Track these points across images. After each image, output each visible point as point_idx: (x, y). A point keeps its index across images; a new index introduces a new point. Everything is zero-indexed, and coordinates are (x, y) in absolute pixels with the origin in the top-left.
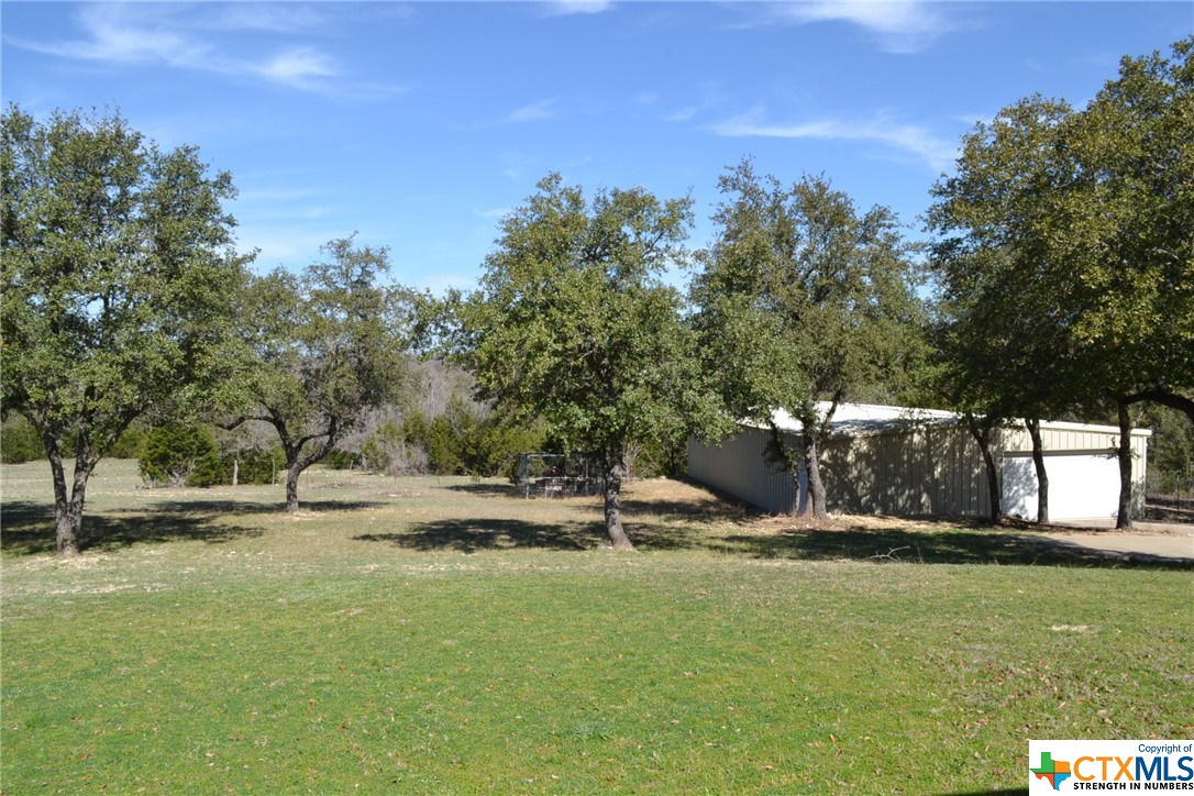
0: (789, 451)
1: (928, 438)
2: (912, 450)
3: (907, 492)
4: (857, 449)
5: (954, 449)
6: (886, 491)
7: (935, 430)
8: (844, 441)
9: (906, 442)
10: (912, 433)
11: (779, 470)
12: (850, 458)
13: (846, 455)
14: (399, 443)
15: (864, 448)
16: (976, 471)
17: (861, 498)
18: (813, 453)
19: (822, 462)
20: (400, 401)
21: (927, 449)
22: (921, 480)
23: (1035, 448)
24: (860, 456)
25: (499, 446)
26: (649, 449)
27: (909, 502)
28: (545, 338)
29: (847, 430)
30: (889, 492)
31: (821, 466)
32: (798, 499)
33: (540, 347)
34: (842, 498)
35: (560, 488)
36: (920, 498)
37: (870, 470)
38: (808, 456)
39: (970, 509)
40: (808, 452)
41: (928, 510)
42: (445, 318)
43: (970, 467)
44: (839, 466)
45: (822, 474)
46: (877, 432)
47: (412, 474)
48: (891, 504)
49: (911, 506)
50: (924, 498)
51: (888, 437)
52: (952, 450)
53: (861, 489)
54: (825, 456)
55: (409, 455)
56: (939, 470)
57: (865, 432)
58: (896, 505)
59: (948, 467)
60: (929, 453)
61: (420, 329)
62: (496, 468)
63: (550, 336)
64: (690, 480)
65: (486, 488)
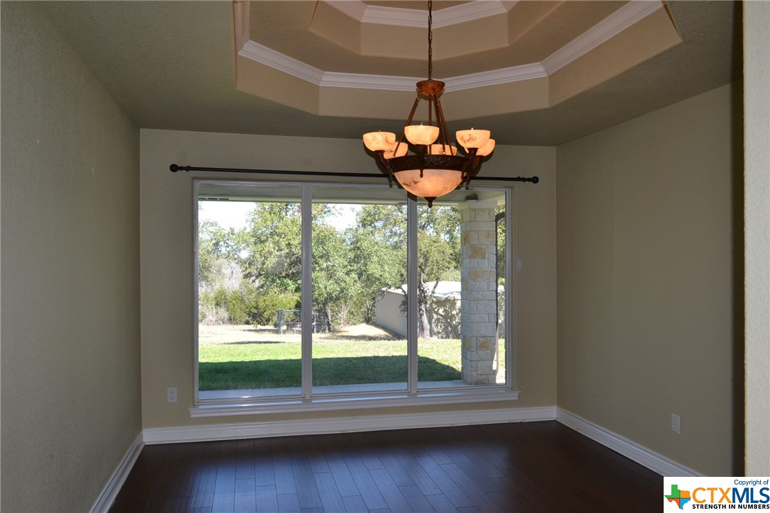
14: (212, 306)
19: (439, 314)
20: (210, 279)
25: (270, 307)
26: (354, 308)
28: (272, 250)
33: (270, 253)
42: (228, 240)
47: (219, 324)
55: (217, 313)
61: (217, 244)
62: (268, 320)
63: (274, 249)
64: (377, 325)
65: (261, 330)
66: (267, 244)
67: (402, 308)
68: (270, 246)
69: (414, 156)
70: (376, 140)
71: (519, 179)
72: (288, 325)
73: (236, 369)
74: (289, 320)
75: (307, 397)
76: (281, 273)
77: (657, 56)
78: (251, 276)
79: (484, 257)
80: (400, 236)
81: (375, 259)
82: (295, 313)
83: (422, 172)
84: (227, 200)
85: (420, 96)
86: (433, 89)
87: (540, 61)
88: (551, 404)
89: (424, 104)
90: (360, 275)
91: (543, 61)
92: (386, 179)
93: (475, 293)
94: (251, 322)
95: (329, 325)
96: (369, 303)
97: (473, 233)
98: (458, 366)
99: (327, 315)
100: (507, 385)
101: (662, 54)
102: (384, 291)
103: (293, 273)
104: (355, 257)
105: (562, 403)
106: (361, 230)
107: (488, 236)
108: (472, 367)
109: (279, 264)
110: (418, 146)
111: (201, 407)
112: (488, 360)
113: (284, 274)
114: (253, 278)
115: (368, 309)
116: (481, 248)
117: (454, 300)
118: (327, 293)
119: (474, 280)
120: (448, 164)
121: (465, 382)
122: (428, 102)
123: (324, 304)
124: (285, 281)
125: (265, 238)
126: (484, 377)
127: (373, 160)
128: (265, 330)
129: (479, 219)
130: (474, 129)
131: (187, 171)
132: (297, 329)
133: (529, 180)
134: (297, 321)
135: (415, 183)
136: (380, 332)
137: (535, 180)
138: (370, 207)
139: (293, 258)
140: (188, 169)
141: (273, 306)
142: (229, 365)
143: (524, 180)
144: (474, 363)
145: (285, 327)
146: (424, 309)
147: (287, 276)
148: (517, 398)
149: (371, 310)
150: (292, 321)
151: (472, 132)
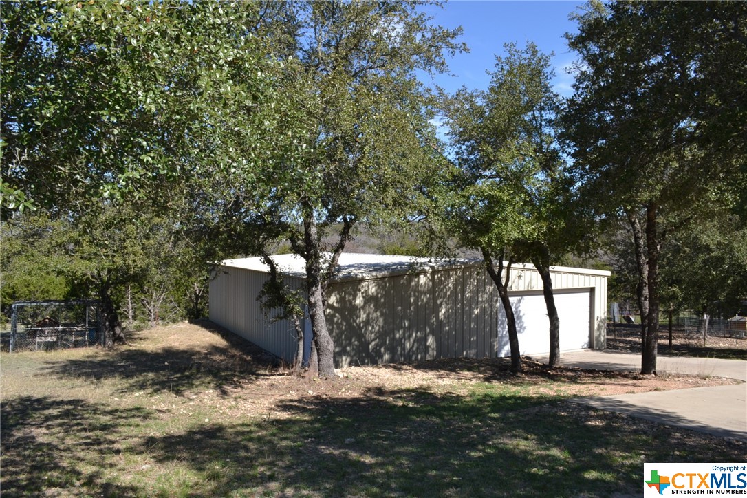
0: (291, 293)
1: (433, 280)
2: (418, 291)
3: (414, 335)
4: (366, 291)
5: (456, 289)
6: (394, 335)
7: (439, 271)
8: (352, 283)
9: (413, 284)
10: (418, 275)
11: (278, 317)
12: (359, 301)
13: (355, 298)
15: (373, 290)
16: (476, 311)
17: (370, 343)
18: (317, 297)
19: (331, 307)
21: (432, 291)
22: (426, 322)
23: (544, 287)
24: (368, 299)
27: (416, 344)
29: (354, 272)
30: (397, 336)
31: (328, 311)
32: (301, 352)
34: (350, 344)
35: (55, 339)
36: (426, 340)
37: (378, 313)
38: (312, 300)
39: (470, 349)
40: (313, 294)
41: (432, 353)
43: (470, 306)
44: (347, 310)
45: (329, 319)
46: (385, 273)
48: (399, 349)
49: (418, 348)
50: (430, 341)
51: (395, 279)
52: (454, 292)
53: (371, 334)
54: (333, 299)
56: (443, 311)
57: (374, 274)
58: (403, 348)
59: (451, 308)
60: (434, 295)
96: (198, 286)
149: (203, 297)
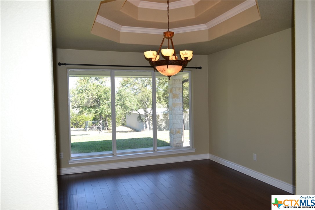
0: (142, 118)
11: (140, 122)
25: (82, 120)
26: (117, 120)
28: (85, 96)
32: (144, 128)
33: (84, 98)
62: (81, 126)
63: (86, 96)
64: (127, 126)
65: (78, 130)
66: (83, 94)
67: (138, 119)
68: (84, 95)
69: (165, 60)
70: (150, 54)
71: (194, 68)
72: (90, 128)
73: (78, 146)
74: (90, 126)
75: (115, 154)
76: (88, 106)
77: (251, 24)
78: (75, 108)
79: (178, 98)
80: (137, 90)
81: (128, 99)
82: (93, 123)
83: (167, 66)
84: (74, 76)
85: (165, 37)
86: (170, 35)
87: (205, 23)
88: (207, 153)
89: (166, 40)
90: (122, 106)
91: (207, 23)
92: (152, 68)
93: (175, 112)
94: (73, 127)
95: (107, 127)
96: (123, 118)
97: (173, 88)
98: (168, 141)
99: (106, 123)
100: (191, 147)
101: (253, 23)
102: (130, 113)
103: (93, 106)
104: (119, 99)
105: (211, 152)
106: (121, 88)
107: (179, 90)
108: (174, 141)
109: (88, 102)
110: (166, 56)
111: (72, 160)
112: (180, 138)
113: (89, 106)
114: (76, 109)
115: (123, 120)
116: (177, 94)
117: (159, 115)
118: (108, 114)
119: (174, 107)
120: (177, 63)
121: (171, 147)
122: (168, 39)
123: (105, 118)
124: (91, 109)
125: (82, 91)
126: (179, 144)
127: (148, 62)
128: (80, 130)
129: (176, 83)
130: (187, 50)
131: (65, 65)
132: (94, 129)
133: (198, 68)
134: (94, 126)
135: (165, 70)
136: (129, 129)
137: (200, 68)
138: (126, 79)
139: (93, 100)
140: (65, 64)
141: (83, 120)
142: (75, 144)
143: (196, 68)
144: (175, 139)
145: (88, 129)
146: (147, 119)
147: (91, 107)
148: (194, 151)
149: (124, 120)
150: (91, 126)
151: (186, 51)
